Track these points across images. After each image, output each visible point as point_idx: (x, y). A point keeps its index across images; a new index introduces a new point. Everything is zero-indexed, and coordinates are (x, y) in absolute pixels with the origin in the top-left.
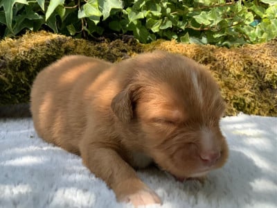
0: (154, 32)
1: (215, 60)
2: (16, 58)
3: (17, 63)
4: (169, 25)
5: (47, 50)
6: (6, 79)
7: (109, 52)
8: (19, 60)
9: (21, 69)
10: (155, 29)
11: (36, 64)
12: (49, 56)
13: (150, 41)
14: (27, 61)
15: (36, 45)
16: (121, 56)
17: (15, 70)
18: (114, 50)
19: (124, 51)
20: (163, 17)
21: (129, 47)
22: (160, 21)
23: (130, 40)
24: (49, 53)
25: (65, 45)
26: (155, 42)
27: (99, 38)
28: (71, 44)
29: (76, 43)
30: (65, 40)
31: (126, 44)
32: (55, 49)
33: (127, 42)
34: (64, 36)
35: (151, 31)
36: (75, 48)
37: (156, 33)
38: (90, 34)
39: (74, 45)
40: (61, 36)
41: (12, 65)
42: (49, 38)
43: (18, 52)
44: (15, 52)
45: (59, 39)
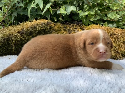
1: (115, 34)
2: (28, 30)
4: (98, 18)
5: (41, 27)
7: (69, 29)
8: (29, 31)
9: (30, 34)
11: (36, 33)
12: (42, 30)
13: (89, 25)
14: (33, 31)
15: (37, 25)
16: (74, 31)
18: (71, 28)
19: (76, 29)
20: (95, 15)
21: (78, 27)
22: (94, 17)
23: (80, 24)
24: (42, 29)
25: (50, 25)
26: (91, 25)
27: (67, 23)
28: (53, 25)
29: (55, 25)
30: (50, 23)
31: (78, 26)
32: (45, 27)
33: (78, 25)
34: (51, 22)
35: (90, 21)
36: (54, 27)
37: (92, 21)
38: (62, 21)
39: (54, 25)
40: (49, 21)
41: (26, 33)
42: (43, 22)
43: (29, 27)
44: (27, 28)
45: (48, 23)
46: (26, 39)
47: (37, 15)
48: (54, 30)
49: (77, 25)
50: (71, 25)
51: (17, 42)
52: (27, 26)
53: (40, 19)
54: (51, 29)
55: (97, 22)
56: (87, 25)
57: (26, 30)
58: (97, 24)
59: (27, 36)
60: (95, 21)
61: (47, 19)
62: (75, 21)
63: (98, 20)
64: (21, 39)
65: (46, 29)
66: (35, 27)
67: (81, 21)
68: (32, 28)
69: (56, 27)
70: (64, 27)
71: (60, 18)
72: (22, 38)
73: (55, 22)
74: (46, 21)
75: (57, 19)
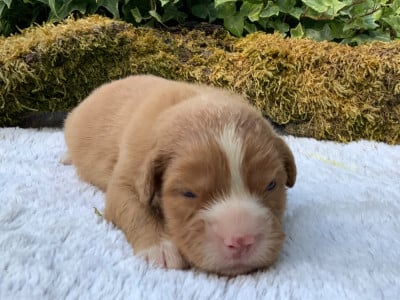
0: (252, 21)
1: (329, 63)
2: (50, 49)
3: (53, 57)
4: (274, 11)
5: (94, 41)
6: (37, 78)
7: (182, 47)
8: (54, 52)
9: (58, 64)
10: (254, 17)
11: (78, 59)
12: (96, 49)
13: (245, 34)
14: (66, 54)
15: (80, 33)
16: (199, 53)
17: (50, 66)
18: (189, 45)
19: (204, 46)
20: (264, 1)
21: (212, 41)
22: (261, 6)
23: (216, 31)
24: (96, 45)
25: (120, 35)
26: (252, 35)
27: (174, 28)
28: (130, 34)
29: (137, 32)
30: (122, 28)
31: (209, 37)
32: (104, 39)
33: (211, 33)
34: (122, 22)
35: (248, 20)
36: (135, 39)
37: (255, 22)
38: (159, 20)
39: (133, 35)
40: (118, 23)
41: (46, 58)
42: (100, 24)
43: (54, 41)
44: (49, 42)
45: (114, 26)
46: (46, 79)
48: (134, 50)
49: (207, 35)
50: (186, 33)
51: (18, 88)
52: (48, 37)
53: (86, 14)
54: (126, 47)
55: (271, 25)
56: (240, 33)
57: (45, 51)
58: (270, 31)
59: (48, 71)
60: (265, 22)
61: (110, 16)
62: (200, 20)
63: (273, 18)
64: (28, 78)
65: (108, 47)
66: (74, 40)
67: (220, 22)
68: (63, 42)
69: (142, 42)
70: (167, 41)
71: (153, 13)
72: (33, 76)
73: (136, 25)
74: (108, 22)
75: (143, 16)
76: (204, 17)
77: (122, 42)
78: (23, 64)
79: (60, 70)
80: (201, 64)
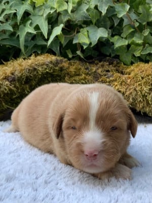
0: (136, 56)
2: (22, 74)
3: (23, 78)
4: (149, 51)
5: (46, 69)
6: (15, 89)
7: (95, 72)
8: (24, 76)
9: (26, 82)
10: (137, 54)
11: (37, 79)
12: (47, 72)
13: (132, 63)
14: (31, 77)
16: (105, 75)
17: (22, 83)
18: (99, 71)
19: (108, 71)
20: (144, 44)
21: (113, 68)
22: (141, 48)
25: (60, 65)
26: (136, 64)
27: (91, 61)
28: (65, 64)
29: (70, 64)
30: (61, 61)
31: (111, 66)
32: (51, 68)
33: (112, 63)
34: (61, 58)
35: (134, 55)
36: (69, 67)
37: (139, 57)
38: (82, 57)
39: (68, 65)
40: (59, 58)
41: (19, 79)
42: (49, 60)
43: (24, 70)
44: (22, 70)
45: (57, 60)
46: (19, 91)
47: (36, 46)
48: (68, 74)
49: (110, 64)
50: (97, 64)
52: (21, 68)
53: (41, 54)
54: (63, 72)
55: (148, 58)
56: (129, 63)
57: (19, 75)
58: (147, 62)
59: (20, 86)
60: (144, 57)
61: (54, 54)
62: (106, 56)
64: (10, 90)
65: (53, 72)
66: (35, 69)
67: (117, 57)
68: (29, 70)
69: (72, 69)
70: (87, 69)
71: (79, 53)
73: (69, 59)
74: (54, 58)
75: (73, 54)
76: (108, 54)
77: (61, 69)
78: (7, 82)
79: (27, 86)
80: (107, 82)
